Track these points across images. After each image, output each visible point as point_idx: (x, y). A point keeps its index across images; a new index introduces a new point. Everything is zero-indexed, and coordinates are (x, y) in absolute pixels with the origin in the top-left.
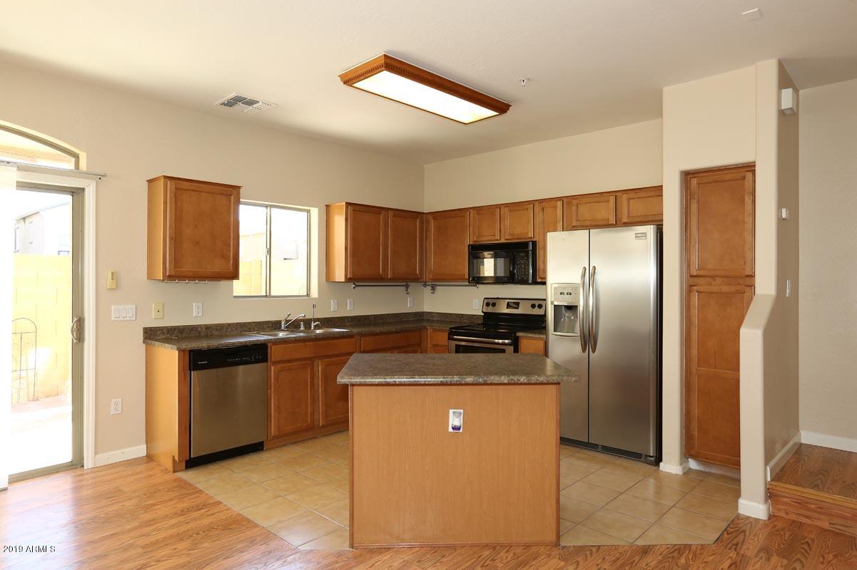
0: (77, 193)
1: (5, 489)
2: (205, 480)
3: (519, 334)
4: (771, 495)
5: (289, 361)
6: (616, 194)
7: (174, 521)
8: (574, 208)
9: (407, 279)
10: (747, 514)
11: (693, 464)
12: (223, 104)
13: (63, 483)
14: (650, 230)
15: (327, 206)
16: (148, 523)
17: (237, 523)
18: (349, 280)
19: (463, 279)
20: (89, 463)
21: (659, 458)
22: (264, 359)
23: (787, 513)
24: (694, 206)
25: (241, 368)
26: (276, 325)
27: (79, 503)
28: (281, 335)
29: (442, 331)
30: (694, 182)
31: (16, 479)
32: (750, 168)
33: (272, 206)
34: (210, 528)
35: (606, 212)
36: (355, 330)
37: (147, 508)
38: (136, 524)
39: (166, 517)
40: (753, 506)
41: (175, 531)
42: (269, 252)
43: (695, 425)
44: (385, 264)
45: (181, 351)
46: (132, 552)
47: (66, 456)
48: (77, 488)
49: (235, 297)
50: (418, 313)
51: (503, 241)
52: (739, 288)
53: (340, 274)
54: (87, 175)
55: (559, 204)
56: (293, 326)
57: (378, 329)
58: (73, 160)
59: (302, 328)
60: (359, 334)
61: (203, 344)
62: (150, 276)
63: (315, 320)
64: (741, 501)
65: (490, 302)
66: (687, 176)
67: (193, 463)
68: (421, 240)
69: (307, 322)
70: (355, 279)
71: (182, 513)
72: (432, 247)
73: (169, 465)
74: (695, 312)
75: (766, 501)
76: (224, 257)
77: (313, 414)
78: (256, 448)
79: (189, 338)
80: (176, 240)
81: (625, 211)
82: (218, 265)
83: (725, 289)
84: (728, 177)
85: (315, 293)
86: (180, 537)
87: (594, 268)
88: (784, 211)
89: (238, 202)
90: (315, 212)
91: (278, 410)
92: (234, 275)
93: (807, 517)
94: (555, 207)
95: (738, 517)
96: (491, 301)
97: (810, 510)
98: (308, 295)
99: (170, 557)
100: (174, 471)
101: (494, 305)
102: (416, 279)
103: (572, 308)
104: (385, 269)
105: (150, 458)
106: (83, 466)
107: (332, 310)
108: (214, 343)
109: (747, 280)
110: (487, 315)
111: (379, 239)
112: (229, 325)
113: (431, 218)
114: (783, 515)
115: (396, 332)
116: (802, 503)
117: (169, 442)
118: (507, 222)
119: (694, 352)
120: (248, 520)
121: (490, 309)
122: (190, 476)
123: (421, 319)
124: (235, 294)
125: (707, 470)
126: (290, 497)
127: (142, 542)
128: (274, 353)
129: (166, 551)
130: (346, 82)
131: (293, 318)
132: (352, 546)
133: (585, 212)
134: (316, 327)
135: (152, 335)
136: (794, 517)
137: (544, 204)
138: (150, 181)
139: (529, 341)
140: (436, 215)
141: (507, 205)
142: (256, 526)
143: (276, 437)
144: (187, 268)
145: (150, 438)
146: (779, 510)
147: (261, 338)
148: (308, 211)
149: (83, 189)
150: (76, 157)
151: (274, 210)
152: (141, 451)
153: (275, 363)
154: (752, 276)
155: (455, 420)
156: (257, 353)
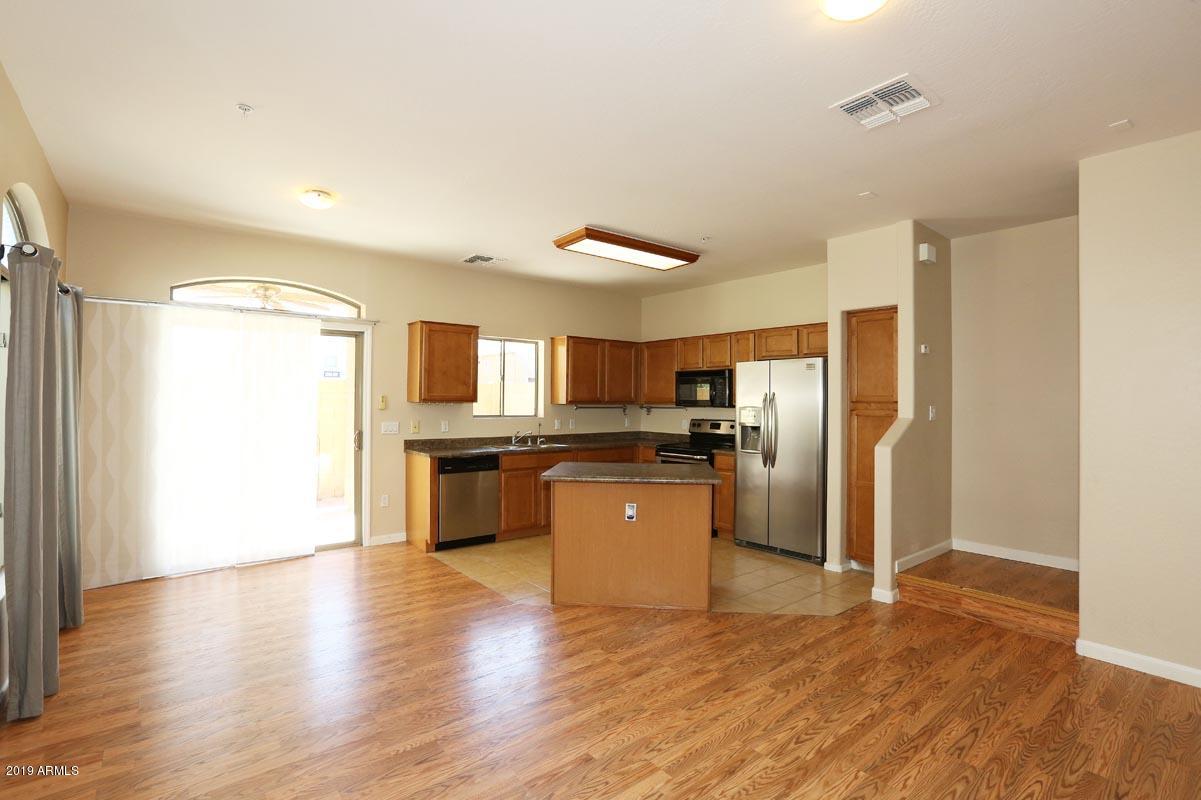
0: (358, 335)
1: (313, 555)
2: (450, 559)
3: (715, 451)
4: (898, 584)
5: (517, 470)
6: (798, 329)
7: (427, 582)
8: (764, 340)
9: (624, 401)
10: (878, 600)
11: (854, 565)
12: (466, 261)
13: (349, 555)
14: (819, 361)
15: (552, 339)
16: (410, 581)
17: (471, 585)
18: (569, 402)
19: (671, 402)
20: (366, 543)
21: (824, 559)
22: (496, 467)
23: (910, 599)
24: (854, 342)
25: (481, 473)
26: (507, 440)
27: (358, 567)
28: (511, 448)
29: (651, 448)
30: (854, 320)
31: (321, 549)
32: (894, 309)
33: (505, 340)
34: (453, 587)
35: (790, 344)
36: (573, 446)
37: (408, 573)
38: (402, 581)
39: (422, 579)
40: (883, 593)
41: (428, 587)
42: (503, 378)
43: (854, 529)
44: (602, 388)
45: (431, 458)
46: (401, 596)
47: (351, 537)
48: (359, 558)
49: (475, 416)
50: (635, 432)
51: (705, 369)
52: (888, 412)
53: (562, 398)
54: (367, 322)
55: (751, 336)
56: (523, 441)
57: (591, 446)
58: (357, 310)
59: (530, 444)
60: (577, 449)
61: (449, 454)
62: (410, 399)
63: (541, 437)
64: (874, 590)
65: (695, 423)
66: (849, 315)
67: (441, 546)
68: (636, 369)
69: (534, 439)
70: (575, 401)
71: (433, 577)
72: (646, 372)
73: (423, 547)
74: (855, 432)
75: (893, 589)
76: (466, 384)
77: (536, 515)
78: (489, 539)
79: (438, 449)
80: (429, 372)
81: (805, 345)
82: (461, 391)
83: (877, 413)
84: (881, 317)
85: (541, 414)
86: (433, 591)
87: (774, 394)
88: (923, 347)
89: (477, 337)
90: (541, 344)
91: (507, 510)
92: (473, 398)
93: (925, 602)
94: (748, 339)
95: (870, 601)
96: (697, 422)
97: (927, 596)
98: (536, 415)
99: (425, 600)
100: (427, 552)
101: (699, 425)
102: (632, 402)
103: (756, 429)
104: (602, 393)
105: (409, 542)
106: (362, 545)
107: (556, 428)
108: (456, 453)
109: (892, 405)
110: (693, 435)
111: (596, 366)
112: (470, 439)
113: (644, 347)
114: (907, 601)
115: (611, 449)
116: (921, 591)
117: (423, 532)
118: (708, 352)
119: (854, 468)
120: (480, 584)
121: (697, 430)
122: (438, 555)
123: (638, 437)
124: (475, 413)
125: (866, 570)
126: (512, 573)
127: (406, 591)
128: (504, 462)
129: (425, 597)
130: (558, 247)
131: (522, 435)
132: (553, 603)
133: (774, 344)
134: (542, 443)
135: (411, 445)
136: (915, 602)
137: (739, 337)
138: (409, 324)
139: (722, 457)
140: (650, 345)
141: (708, 337)
142: (485, 588)
143: (505, 532)
144: (436, 394)
145: (409, 528)
146: (904, 596)
147: (494, 450)
148: (537, 343)
149: (363, 333)
150: (359, 308)
151: (507, 343)
152: (402, 537)
153: (504, 471)
154: (897, 402)
155: (630, 511)
156: (490, 462)
